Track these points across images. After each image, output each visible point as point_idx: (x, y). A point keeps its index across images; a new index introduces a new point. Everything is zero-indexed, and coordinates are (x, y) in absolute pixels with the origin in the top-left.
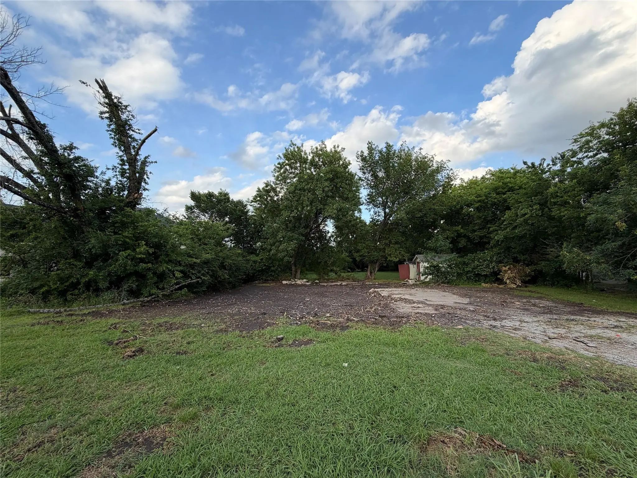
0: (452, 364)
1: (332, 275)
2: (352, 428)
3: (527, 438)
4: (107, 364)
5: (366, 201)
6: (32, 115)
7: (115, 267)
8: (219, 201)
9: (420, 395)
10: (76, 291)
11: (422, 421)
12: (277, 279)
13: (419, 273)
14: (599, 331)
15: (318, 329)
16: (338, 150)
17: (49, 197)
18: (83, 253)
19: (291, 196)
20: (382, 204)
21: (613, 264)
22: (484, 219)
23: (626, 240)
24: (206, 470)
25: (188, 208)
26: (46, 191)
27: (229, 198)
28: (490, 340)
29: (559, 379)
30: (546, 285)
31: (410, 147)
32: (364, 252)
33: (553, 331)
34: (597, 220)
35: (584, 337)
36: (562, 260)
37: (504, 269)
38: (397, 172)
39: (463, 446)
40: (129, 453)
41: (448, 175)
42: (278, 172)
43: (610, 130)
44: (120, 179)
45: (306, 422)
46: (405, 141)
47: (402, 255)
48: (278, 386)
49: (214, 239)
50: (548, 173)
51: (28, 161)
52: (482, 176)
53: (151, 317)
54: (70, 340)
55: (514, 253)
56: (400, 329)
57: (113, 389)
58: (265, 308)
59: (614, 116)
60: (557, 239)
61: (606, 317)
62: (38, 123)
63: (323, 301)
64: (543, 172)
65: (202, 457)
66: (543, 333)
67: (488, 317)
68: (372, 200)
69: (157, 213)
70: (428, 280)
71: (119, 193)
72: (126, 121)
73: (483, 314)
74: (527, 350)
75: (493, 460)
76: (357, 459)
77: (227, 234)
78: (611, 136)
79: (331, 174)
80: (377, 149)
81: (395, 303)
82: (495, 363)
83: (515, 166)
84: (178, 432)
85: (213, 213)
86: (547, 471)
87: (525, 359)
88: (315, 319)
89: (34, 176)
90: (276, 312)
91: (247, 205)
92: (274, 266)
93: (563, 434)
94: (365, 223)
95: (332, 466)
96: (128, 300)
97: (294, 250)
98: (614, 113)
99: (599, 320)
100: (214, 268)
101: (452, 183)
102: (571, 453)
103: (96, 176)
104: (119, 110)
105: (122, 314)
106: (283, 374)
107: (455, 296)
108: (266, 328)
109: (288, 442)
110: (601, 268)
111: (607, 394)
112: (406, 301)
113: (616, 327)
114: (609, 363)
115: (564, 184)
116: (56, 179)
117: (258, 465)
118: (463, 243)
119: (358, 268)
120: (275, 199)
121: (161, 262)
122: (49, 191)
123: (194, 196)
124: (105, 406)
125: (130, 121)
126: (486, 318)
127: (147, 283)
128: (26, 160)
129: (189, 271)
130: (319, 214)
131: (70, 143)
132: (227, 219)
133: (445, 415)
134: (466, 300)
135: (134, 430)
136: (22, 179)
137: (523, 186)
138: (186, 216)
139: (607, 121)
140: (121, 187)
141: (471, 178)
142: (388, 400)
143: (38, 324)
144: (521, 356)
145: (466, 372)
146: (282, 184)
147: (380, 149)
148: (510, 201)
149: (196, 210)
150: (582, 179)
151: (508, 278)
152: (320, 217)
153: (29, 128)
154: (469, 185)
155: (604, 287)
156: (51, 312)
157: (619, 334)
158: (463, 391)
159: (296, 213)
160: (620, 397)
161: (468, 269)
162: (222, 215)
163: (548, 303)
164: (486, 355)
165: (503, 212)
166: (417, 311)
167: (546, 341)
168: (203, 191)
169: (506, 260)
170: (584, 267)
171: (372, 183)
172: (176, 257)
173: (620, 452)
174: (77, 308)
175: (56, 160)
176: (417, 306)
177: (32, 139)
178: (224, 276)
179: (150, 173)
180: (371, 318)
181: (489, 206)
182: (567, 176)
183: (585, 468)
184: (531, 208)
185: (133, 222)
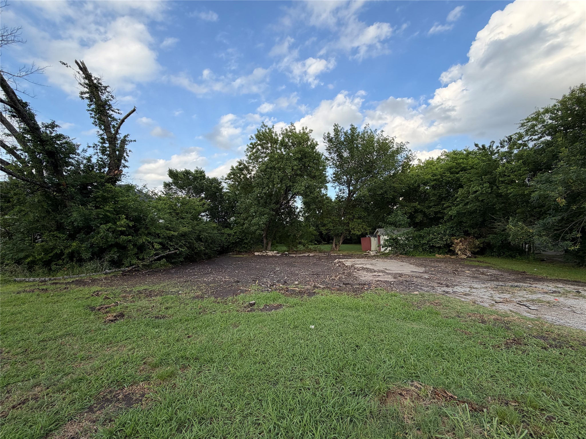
0: (409, 326)
1: (301, 247)
2: (318, 383)
3: (475, 390)
4: (90, 328)
5: (332, 179)
6: (14, 93)
7: (97, 239)
8: (195, 178)
9: (380, 352)
10: (60, 262)
11: (381, 376)
12: (249, 251)
13: (379, 245)
14: (539, 296)
15: (287, 295)
16: (306, 132)
17: (33, 173)
18: (67, 226)
19: (262, 174)
20: (346, 182)
21: (552, 237)
22: (439, 196)
23: (565, 215)
24: (182, 422)
25: (167, 185)
26: (29, 167)
27: (204, 176)
28: (443, 304)
29: (505, 338)
30: (493, 256)
31: (373, 130)
32: (330, 226)
33: (499, 296)
34: (540, 196)
35: (526, 301)
36: (508, 233)
37: (456, 241)
38: (360, 152)
39: (418, 397)
40: (110, 408)
41: (407, 155)
42: (251, 152)
43: (554, 116)
44: (101, 156)
45: (275, 379)
46: (369, 124)
47: (364, 229)
48: (251, 346)
49: (190, 213)
50: (497, 155)
51: (11, 138)
52: (438, 157)
53: (132, 285)
54: (54, 306)
55: (465, 227)
56: (362, 295)
57: (95, 350)
58: (238, 276)
59: (557, 102)
60: (503, 214)
61: (546, 284)
62: (20, 101)
63: (292, 270)
64: (493, 153)
65: (178, 411)
66: (491, 298)
67: (442, 284)
68: (337, 178)
69: (137, 190)
70: (388, 252)
71: (100, 170)
72: (106, 101)
73: (436, 281)
74: (476, 313)
75: (446, 410)
76: (323, 410)
77: (202, 209)
78: (554, 121)
79: (300, 154)
80: (342, 131)
81: (357, 272)
82: (448, 324)
83: (467, 148)
84: (156, 389)
85: (189, 189)
86: (494, 418)
87: (474, 321)
88: (285, 287)
89: (17, 153)
90: (249, 280)
91: (222, 182)
92: (247, 239)
93: (508, 386)
94: (331, 200)
95: (299, 417)
96: (110, 269)
97: (265, 224)
98: (557, 100)
99: (539, 286)
100: (191, 241)
101: (410, 163)
102: (515, 403)
103: (78, 153)
104: (99, 91)
105: (104, 282)
106: (255, 335)
107: (412, 266)
108: (240, 294)
109: (259, 396)
110: (542, 240)
111: (546, 350)
112: (368, 270)
113: (555, 292)
114: (549, 323)
115: (511, 164)
116: (39, 155)
117: (231, 417)
118: (419, 218)
119: (324, 241)
120: (248, 176)
121: (141, 235)
122: (33, 167)
123: (172, 174)
124: (88, 366)
125: (110, 101)
126: (439, 285)
127: (128, 254)
128: (9, 137)
129: (167, 243)
130: (289, 191)
131: (52, 121)
132: (203, 195)
133: (403, 370)
134: (422, 270)
135: (115, 388)
136: (5, 155)
137: (475, 166)
138: (164, 192)
139: (551, 107)
140: (101, 164)
141: (427, 159)
142: (351, 358)
143: (24, 292)
144: (471, 318)
145: (422, 332)
146: (254, 163)
147: (345, 131)
148: (463, 179)
149: (173, 187)
150: (528, 160)
151: (459, 250)
152: (289, 194)
153: (11, 106)
154: (426, 165)
155: (544, 257)
156: (37, 281)
157: (557, 298)
158: (419, 349)
159: (268, 190)
160: (558, 353)
161: (424, 242)
162: (198, 192)
163: (494, 272)
164: (440, 318)
165: (456, 190)
166: (377, 279)
167: (493, 305)
168: (180, 169)
169: (458, 234)
170: (527, 239)
171: (338, 163)
172: (154, 230)
173: (558, 401)
174: (61, 277)
175: (38, 138)
176: (378, 275)
177: (14, 116)
178: (200, 248)
179: (130, 151)
180: (336, 285)
181: (444, 184)
182: (513, 157)
183: (527, 415)
184: (481, 186)
185: (113, 197)
